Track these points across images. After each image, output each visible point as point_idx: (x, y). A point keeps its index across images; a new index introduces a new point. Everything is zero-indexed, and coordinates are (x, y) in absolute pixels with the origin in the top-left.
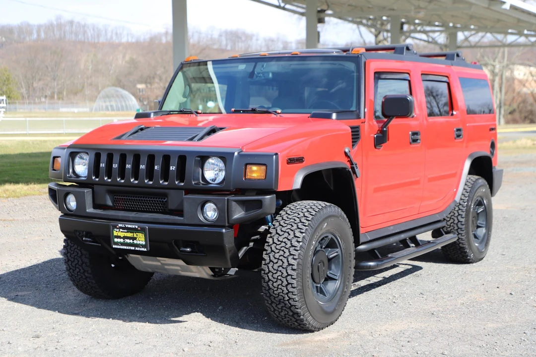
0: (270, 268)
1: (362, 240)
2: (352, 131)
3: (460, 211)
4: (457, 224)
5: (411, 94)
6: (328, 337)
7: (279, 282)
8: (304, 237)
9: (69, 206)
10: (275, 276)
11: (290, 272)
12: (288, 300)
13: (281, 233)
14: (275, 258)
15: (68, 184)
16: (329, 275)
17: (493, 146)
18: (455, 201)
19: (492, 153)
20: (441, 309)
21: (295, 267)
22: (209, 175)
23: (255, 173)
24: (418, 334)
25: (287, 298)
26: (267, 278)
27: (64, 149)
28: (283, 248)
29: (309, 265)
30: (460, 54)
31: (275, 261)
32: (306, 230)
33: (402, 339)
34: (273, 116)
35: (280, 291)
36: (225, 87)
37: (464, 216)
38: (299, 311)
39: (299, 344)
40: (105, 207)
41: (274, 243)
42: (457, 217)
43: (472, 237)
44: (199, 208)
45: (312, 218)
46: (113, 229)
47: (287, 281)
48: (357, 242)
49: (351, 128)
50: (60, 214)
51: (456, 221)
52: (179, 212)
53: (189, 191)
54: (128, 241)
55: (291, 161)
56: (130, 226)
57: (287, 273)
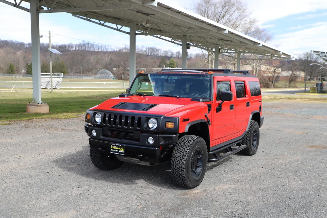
0: (174, 163)
1: (211, 150)
2: (208, 107)
3: (247, 135)
4: (246, 140)
5: (231, 91)
6: (198, 191)
7: (178, 170)
8: (188, 151)
9: (93, 135)
10: (177, 167)
11: (182, 166)
12: (181, 177)
13: (179, 149)
14: (177, 160)
15: (92, 125)
16: (198, 165)
17: (260, 108)
18: (245, 131)
19: (260, 111)
20: (241, 178)
21: (185, 164)
22: (151, 125)
23: (170, 125)
24: (233, 191)
25: (181, 176)
26: (173, 168)
27: (92, 111)
28: (180, 156)
29: (190, 163)
30: (249, 72)
31: (177, 161)
32: (190, 148)
33: (227, 193)
34: (175, 98)
35: (178, 173)
36: (155, 83)
37: (249, 137)
38: (186, 181)
39: (185, 195)
40: (107, 136)
41: (176, 153)
42: (246, 137)
43: (252, 145)
44: (146, 139)
45: (192, 144)
46: (111, 146)
47: (181, 169)
48: (209, 151)
49: (208, 105)
50: (89, 137)
51: (246, 139)
52: (138, 140)
53: (143, 131)
54: (117, 151)
55: (184, 120)
56: (117, 145)
57: (181, 166)
